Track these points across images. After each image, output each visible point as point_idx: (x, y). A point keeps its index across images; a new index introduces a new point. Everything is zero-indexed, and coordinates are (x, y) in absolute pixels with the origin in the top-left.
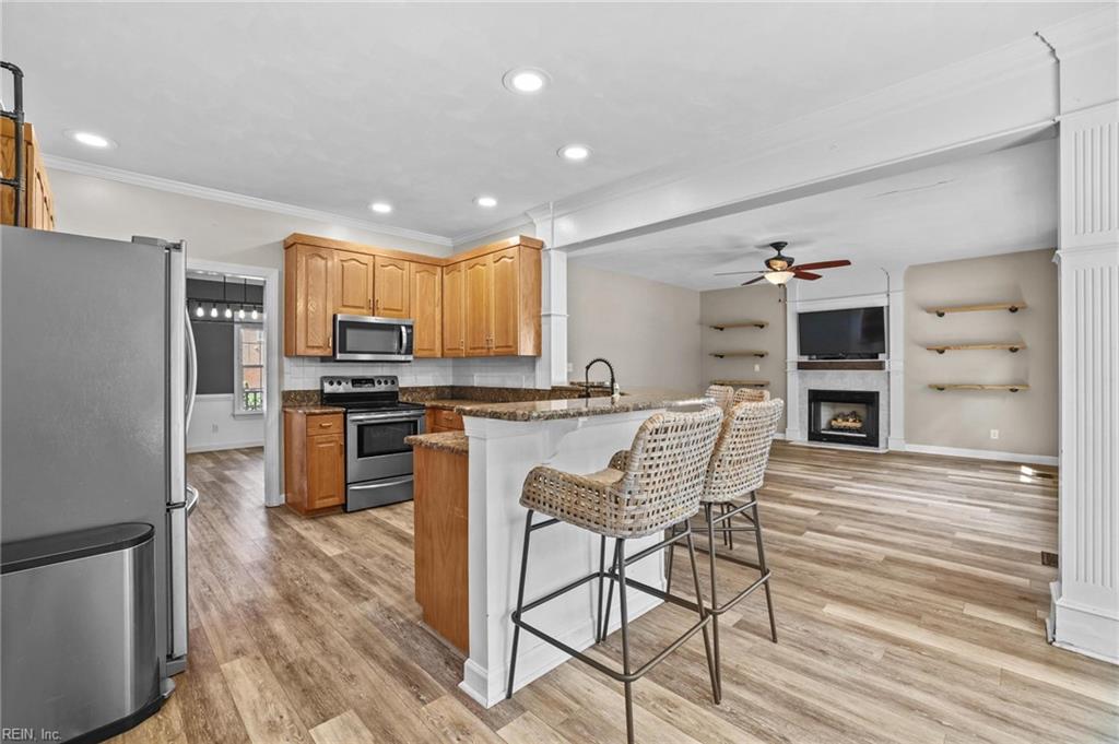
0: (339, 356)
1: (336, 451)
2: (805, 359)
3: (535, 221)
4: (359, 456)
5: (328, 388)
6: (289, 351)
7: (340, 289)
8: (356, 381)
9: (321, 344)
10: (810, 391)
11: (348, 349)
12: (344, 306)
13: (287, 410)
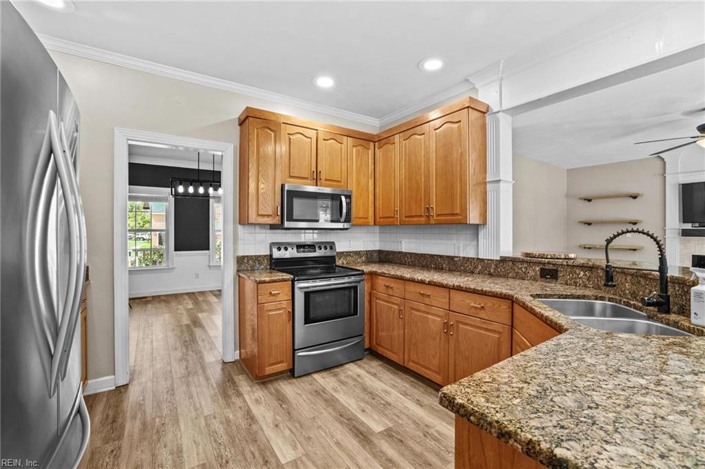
0: (287, 224)
1: (285, 317)
2: (689, 226)
3: (476, 86)
4: (305, 324)
5: (277, 254)
6: (243, 220)
7: (287, 161)
8: (300, 247)
9: (271, 213)
10: (694, 256)
11: (294, 218)
12: (291, 177)
13: (241, 275)
